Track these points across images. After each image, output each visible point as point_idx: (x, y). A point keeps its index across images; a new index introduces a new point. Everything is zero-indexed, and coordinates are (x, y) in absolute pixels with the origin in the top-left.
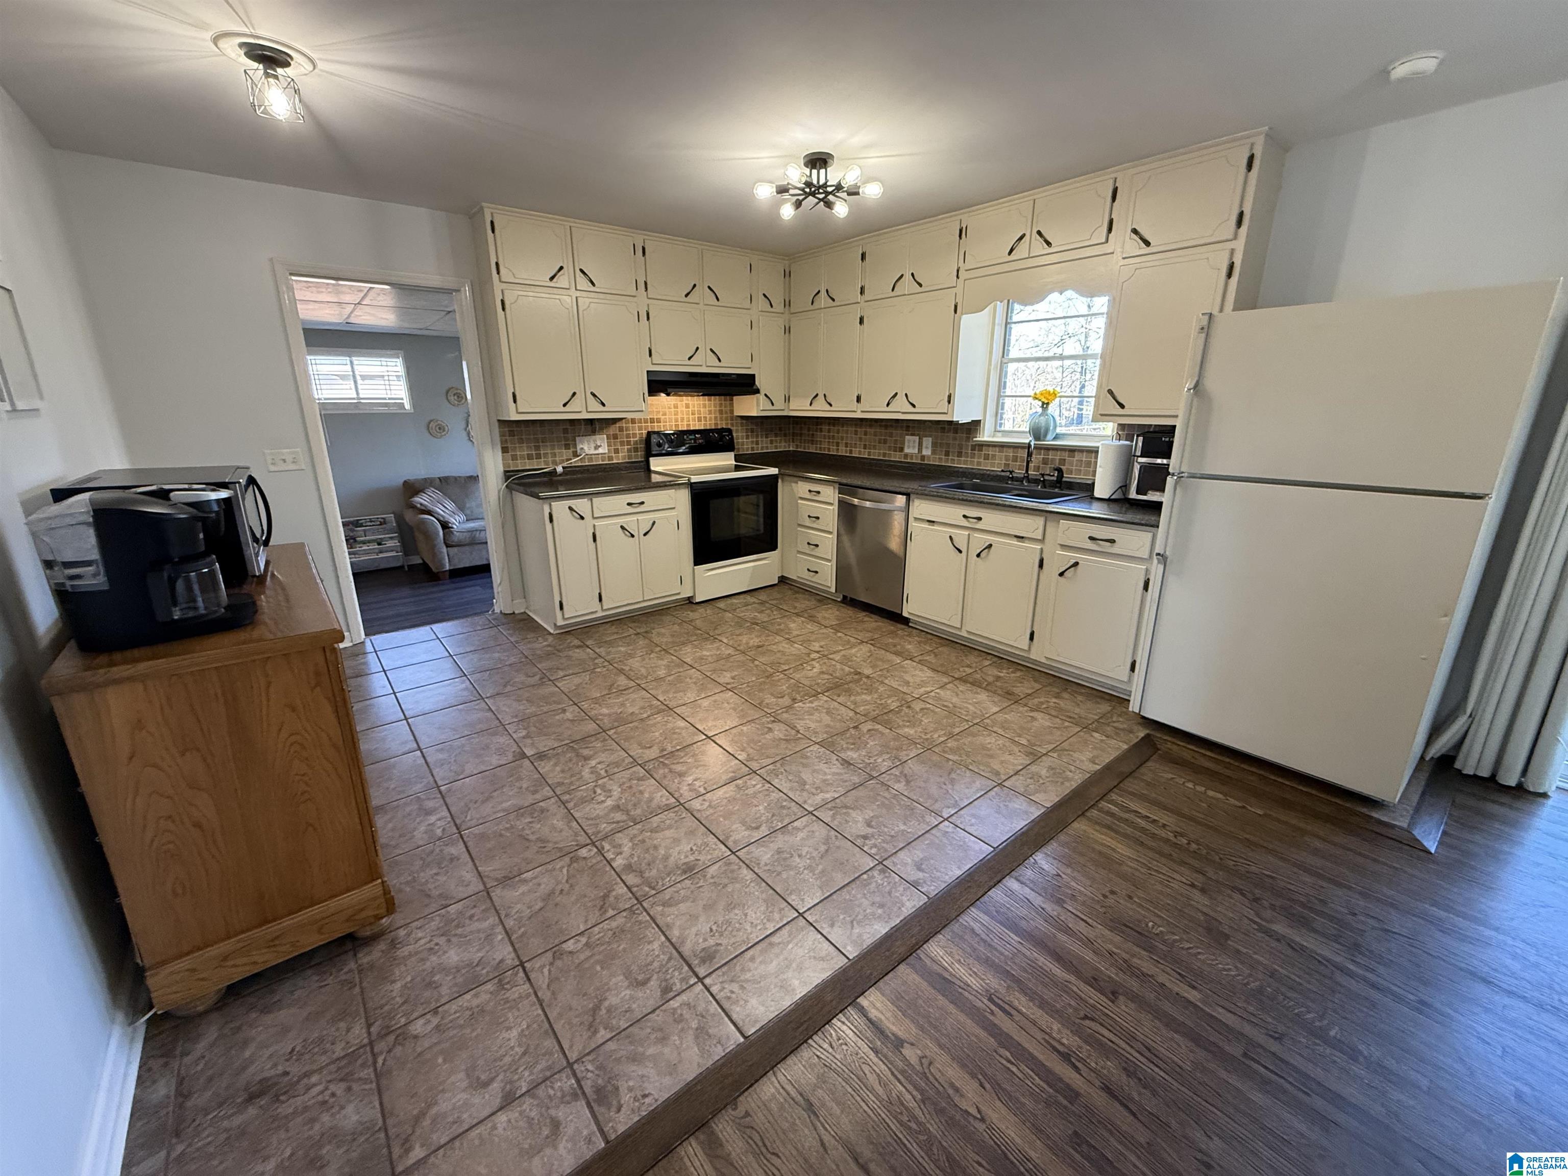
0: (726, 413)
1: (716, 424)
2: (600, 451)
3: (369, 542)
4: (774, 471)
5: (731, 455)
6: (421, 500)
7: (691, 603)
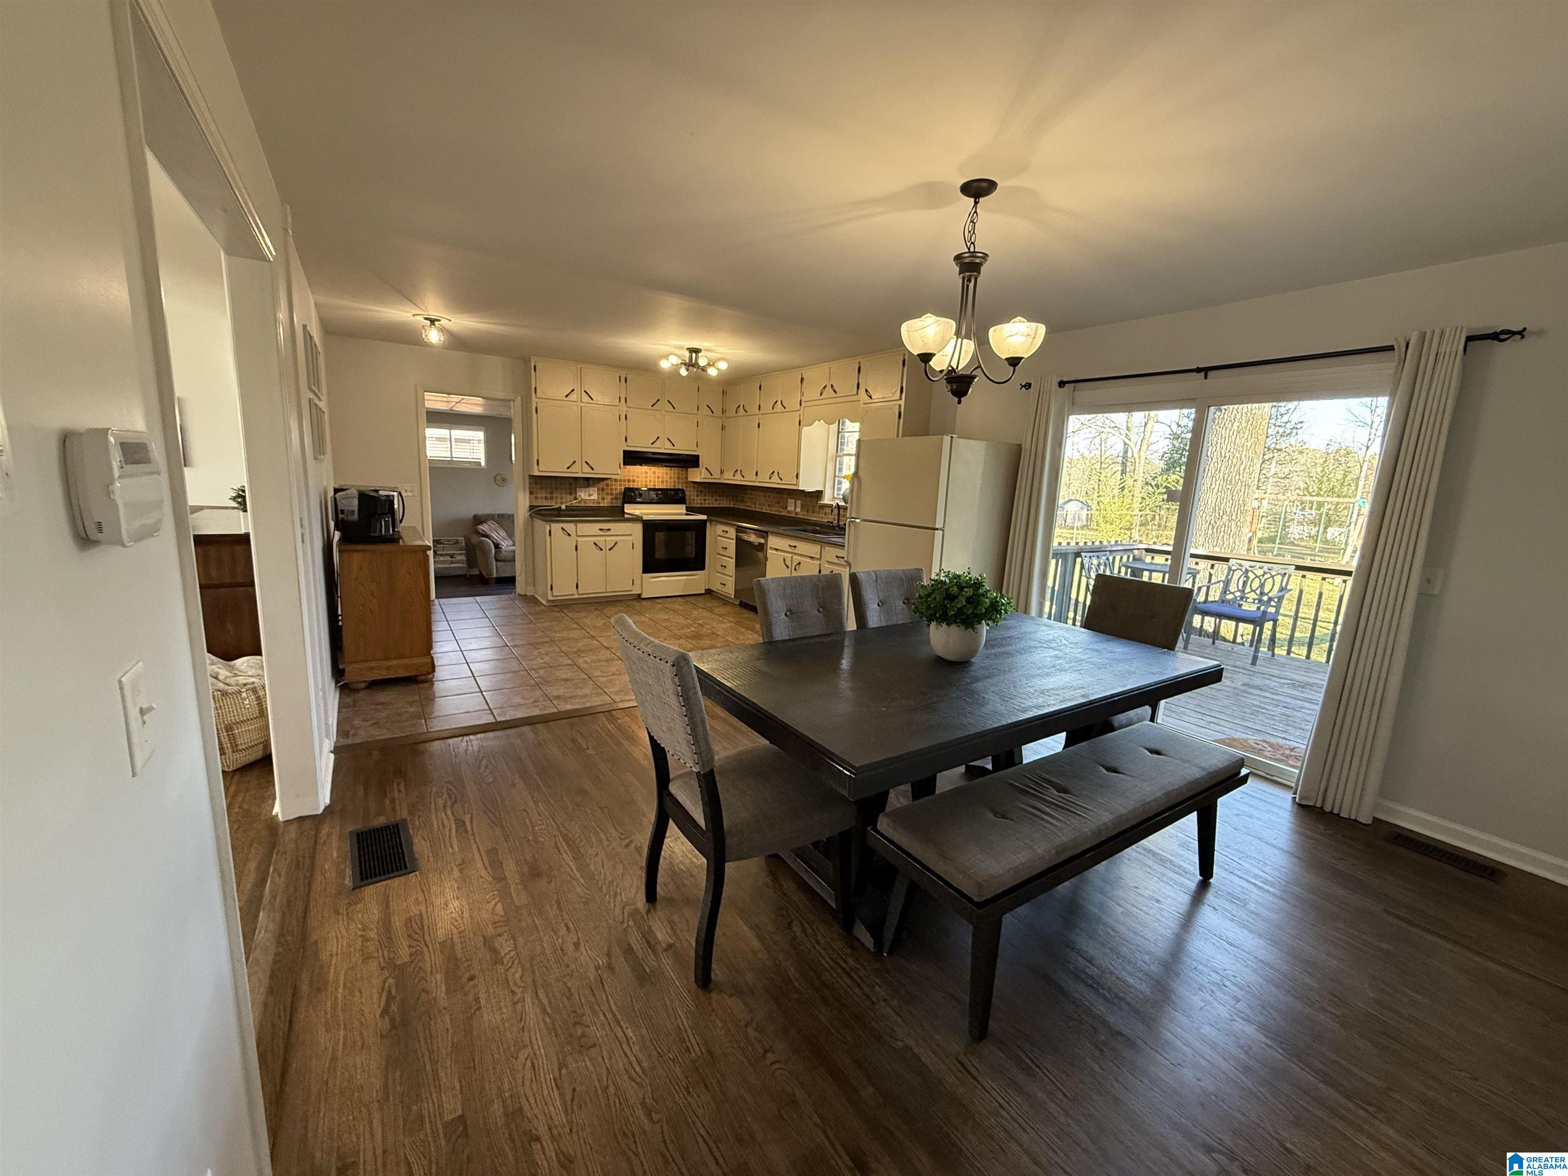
0: (682, 479)
1: (674, 486)
2: (592, 497)
3: (446, 555)
4: (704, 517)
5: (684, 506)
6: (484, 528)
7: (640, 598)
